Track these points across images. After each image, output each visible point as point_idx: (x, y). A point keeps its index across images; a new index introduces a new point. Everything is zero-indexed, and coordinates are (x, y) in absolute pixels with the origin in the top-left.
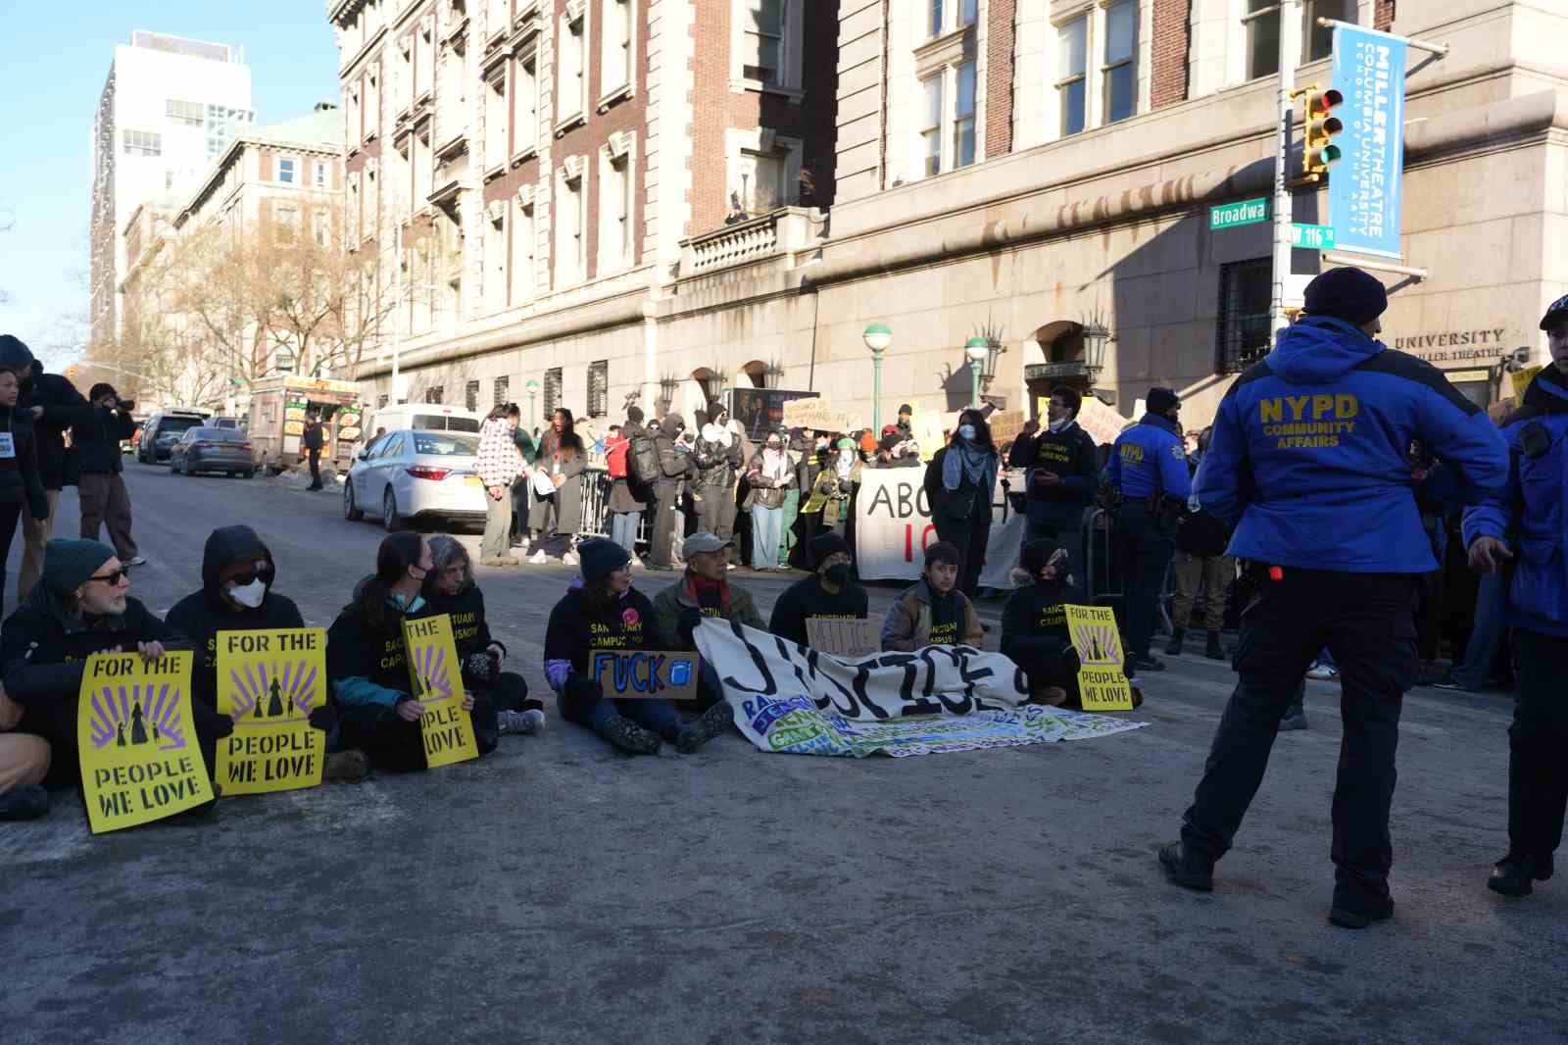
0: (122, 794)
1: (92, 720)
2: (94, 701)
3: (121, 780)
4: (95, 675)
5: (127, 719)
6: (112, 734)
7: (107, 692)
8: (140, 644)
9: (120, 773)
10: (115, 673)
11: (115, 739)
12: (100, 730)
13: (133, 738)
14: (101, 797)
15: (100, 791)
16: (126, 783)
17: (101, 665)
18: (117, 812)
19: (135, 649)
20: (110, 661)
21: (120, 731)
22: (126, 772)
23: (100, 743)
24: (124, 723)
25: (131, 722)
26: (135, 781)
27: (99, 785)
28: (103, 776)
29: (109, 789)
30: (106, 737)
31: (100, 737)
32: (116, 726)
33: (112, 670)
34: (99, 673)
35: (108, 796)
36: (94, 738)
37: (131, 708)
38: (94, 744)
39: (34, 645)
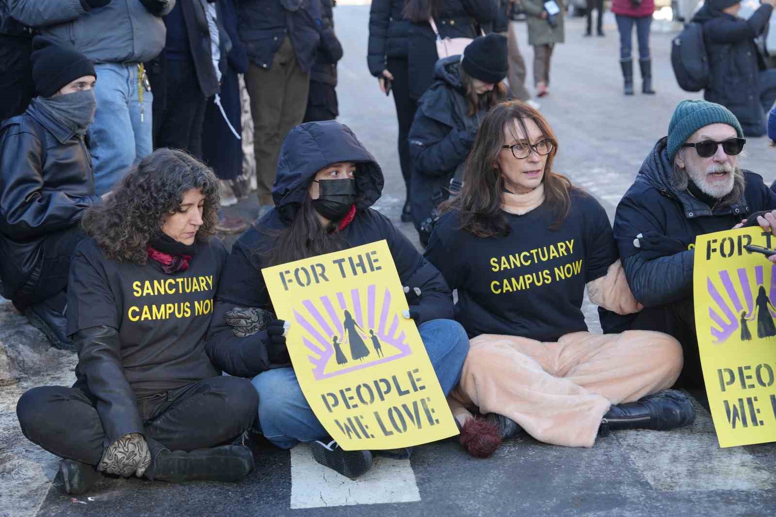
0: (749, 401)
1: (711, 310)
2: (711, 287)
3: (748, 382)
4: (708, 257)
5: (751, 308)
6: (734, 326)
7: (724, 276)
8: (759, 218)
9: (746, 373)
10: (731, 254)
11: (738, 332)
12: (720, 322)
13: (759, 330)
14: (726, 402)
15: (725, 396)
16: (753, 386)
17: (713, 246)
18: (745, 423)
19: (756, 223)
20: (724, 240)
21: (744, 321)
22: (752, 372)
23: (721, 336)
24: (748, 312)
25: (756, 310)
26: (764, 385)
27: (724, 389)
28: (727, 377)
29: (735, 393)
30: (728, 330)
31: (721, 330)
32: (738, 317)
33: (727, 250)
34: (712, 254)
35: (733, 402)
36: (714, 332)
37: (755, 295)
38: (715, 339)
39: (640, 236)
